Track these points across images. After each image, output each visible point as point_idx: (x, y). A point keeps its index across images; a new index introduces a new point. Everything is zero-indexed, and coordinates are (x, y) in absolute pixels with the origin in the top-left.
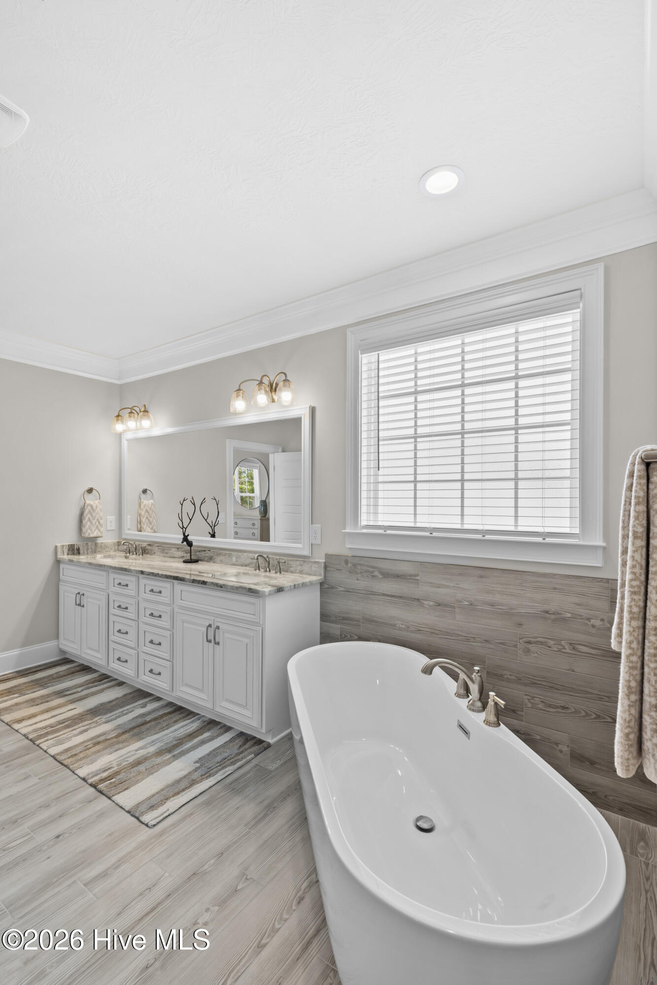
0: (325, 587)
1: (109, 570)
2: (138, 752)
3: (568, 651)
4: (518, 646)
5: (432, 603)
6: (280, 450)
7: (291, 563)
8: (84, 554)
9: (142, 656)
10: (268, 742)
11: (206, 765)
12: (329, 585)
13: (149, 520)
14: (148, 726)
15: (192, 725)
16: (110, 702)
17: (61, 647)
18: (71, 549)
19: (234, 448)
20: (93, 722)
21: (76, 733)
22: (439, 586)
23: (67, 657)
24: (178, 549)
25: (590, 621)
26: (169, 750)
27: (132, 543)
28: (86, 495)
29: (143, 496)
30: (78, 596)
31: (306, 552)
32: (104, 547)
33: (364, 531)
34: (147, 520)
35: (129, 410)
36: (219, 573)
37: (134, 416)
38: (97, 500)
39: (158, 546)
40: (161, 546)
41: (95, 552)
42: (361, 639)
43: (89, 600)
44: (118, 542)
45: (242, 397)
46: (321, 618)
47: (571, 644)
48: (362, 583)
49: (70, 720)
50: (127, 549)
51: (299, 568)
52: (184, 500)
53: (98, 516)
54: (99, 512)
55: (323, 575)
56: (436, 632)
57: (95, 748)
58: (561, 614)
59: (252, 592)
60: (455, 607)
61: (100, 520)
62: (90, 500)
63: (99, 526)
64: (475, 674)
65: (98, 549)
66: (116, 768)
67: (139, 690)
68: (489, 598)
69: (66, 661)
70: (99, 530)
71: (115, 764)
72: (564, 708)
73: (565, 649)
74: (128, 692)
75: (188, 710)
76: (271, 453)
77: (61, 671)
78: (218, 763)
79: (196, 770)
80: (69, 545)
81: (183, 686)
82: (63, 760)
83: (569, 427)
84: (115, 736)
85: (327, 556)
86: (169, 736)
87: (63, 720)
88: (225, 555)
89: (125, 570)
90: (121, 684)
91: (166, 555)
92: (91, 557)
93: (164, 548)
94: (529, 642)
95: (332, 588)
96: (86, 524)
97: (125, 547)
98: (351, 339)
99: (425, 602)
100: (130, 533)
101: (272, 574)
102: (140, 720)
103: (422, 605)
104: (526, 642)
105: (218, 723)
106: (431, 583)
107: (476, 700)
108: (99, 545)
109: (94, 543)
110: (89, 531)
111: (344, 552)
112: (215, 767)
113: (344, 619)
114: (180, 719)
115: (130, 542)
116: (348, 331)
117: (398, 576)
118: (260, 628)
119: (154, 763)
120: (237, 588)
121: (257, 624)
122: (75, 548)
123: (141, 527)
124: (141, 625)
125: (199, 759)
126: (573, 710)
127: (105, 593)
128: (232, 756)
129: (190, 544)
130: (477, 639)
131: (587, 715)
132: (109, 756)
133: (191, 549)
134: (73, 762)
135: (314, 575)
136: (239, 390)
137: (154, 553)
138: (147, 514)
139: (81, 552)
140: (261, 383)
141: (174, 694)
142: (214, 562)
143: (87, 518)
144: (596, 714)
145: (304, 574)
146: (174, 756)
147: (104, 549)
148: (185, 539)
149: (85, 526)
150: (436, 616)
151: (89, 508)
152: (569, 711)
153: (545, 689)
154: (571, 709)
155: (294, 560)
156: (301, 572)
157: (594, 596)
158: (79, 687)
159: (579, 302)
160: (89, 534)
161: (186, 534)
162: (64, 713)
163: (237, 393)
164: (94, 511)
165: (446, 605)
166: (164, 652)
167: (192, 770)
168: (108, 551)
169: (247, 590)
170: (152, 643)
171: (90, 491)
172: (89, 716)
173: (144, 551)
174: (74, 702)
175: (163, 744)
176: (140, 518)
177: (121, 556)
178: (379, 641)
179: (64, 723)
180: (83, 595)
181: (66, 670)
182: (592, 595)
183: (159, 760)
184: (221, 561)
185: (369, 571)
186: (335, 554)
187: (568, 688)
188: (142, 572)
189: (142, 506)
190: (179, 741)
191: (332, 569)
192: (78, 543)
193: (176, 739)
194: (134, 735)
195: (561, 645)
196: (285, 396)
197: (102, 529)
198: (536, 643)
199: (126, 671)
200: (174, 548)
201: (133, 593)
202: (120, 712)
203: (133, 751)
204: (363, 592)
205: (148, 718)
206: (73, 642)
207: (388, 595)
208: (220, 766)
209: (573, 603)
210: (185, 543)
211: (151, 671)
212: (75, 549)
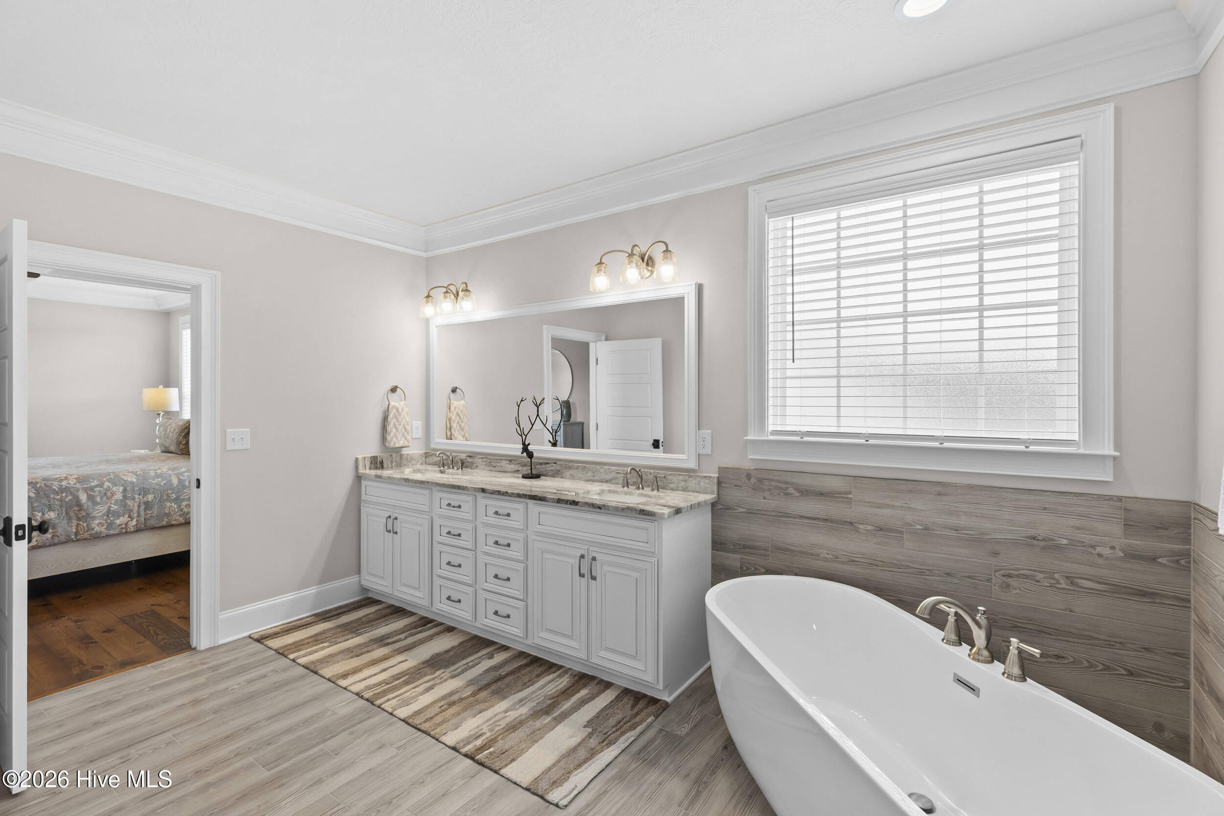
0: (718, 509)
1: (434, 489)
2: (507, 714)
3: (1064, 586)
4: (993, 580)
5: (870, 528)
6: (603, 338)
7: (670, 477)
8: (388, 468)
9: (482, 595)
10: (665, 701)
11: (600, 729)
12: (723, 505)
13: (460, 426)
14: (507, 680)
15: (562, 680)
16: (447, 652)
17: (364, 583)
18: (373, 462)
19: (552, 335)
20: (436, 677)
21: (421, 691)
22: (880, 506)
23: (370, 596)
24: (510, 461)
25: (1095, 549)
26: (547, 711)
27: (449, 454)
28: (390, 394)
29: (452, 396)
30: (390, 521)
31: (692, 464)
32: (410, 460)
33: (771, 438)
34: (458, 426)
35: (445, 290)
36: (582, 491)
37: (450, 295)
38: (401, 401)
39: (482, 458)
40: (486, 458)
41: (400, 465)
42: (769, 572)
43: (403, 525)
44: (426, 453)
45: (605, 272)
46: (713, 546)
47: (1067, 578)
48: (772, 503)
49: (406, 675)
50: (440, 461)
51: (682, 484)
52: (522, 401)
53: (404, 420)
54: (406, 416)
55: (716, 493)
56: (875, 562)
57: (451, 709)
58: (1053, 540)
59: (644, 513)
60: (903, 532)
61: (406, 426)
62: (395, 401)
63: (405, 433)
64: (979, 615)
65: (404, 462)
66: (488, 734)
67: (476, 637)
68: (952, 521)
69: (369, 601)
70: (406, 439)
71: (485, 728)
72: (1057, 657)
73: (1060, 584)
74: (464, 639)
75: (547, 662)
76: (593, 342)
77: (370, 614)
78: (613, 727)
79: (590, 735)
80: (371, 457)
81: (542, 632)
82: (420, 724)
83: (1055, 308)
84: (471, 694)
85: (721, 470)
86: (537, 694)
87: (397, 675)
88: (577, 468)
89: (459, 487)
90: (450, 629)
91: (493, 469)
92: (398, 472)
93: (493, 461)
94: (1009, 576)
95: (730, 508)
96: (392, 430)
97: (438, 459)
98: (755, 199)
99: (861, 526)
100: (439, 441)
101: (647, 491)
102: (494, 675)
103: (857, 530)
104: (1004, 576)
105: (593, 678)
106: (870, 502)
107: (982, 647)
108: (404, 457)
109: (399, 455)
110: (395, 439)
111: (747, 465)
112: (611, 732)
113: (746, 547)
114: (542, 673)
115: (447, 453)
116: (751, 189)
117: (821, 494)
118: (656, 559)
119: (534, 727)
120: (623, 509)
121: (652, 554)
122: (379, 460)
123: (451, 434)
124: (480, 556)
125: (588, 722)
126: (1072, 660)
127: (427, 517)
128: (628, 718)
129: (530, 455)
130: (936, 572)
131: (1091, 665)
132: (474, 719)
133: (531, 461)
134: (433, 728)
135: (703, 493)
136: (601, 263)
137: (477, 467)
138: (458, 418)
139: (385, 465)
140: (631, 255)
141: (528, 642)
142: (562, 478)
143: (392, 424)
144: (1103, 664)
145: (689, 491)
146: (555, 719)
147: (410, 462)
148: (525, 448)
149: (390, 434)
150: (875, 543)
151: (394, 410)
152: (1066, 662)
153: (1031, 634)
154: (1069, 659)
155: (676, 474)
156: (685, 489)
157: (1100, 518)
158: (401, 634)
159: (1079, 153)
160: (395, 443)
161: (527, 443)
162: (395, 665)
163: (598, 267)
164: (400, 415)
165: (890, 530)
166: (515, 589)
167: (585, 736)
168: (414, 465)
169: (638, 512)
170: (497, 578)
171: (394, 390)
172: (428, 670)
173: (463, 465)
174: (402, 652)
175: (534, 704)
176: (450, 423)
177: (435, 471)
178: (796, 575)
179: (401, 678)
180: (396, 519)
181: (374, 612)
182: (1097, 517)
183: (538, 724)
184: (571, 475)
185: (781, 488)
186: (732, 467)
187: (1064, 633)
188: (483, 490)
189: (452, 408)
190: (553, 700)
191: (728, 485)
192: (382, 455)
193: (548, 697)
194: (494, 693)
195: (1054, 579)
196: (666, 270)
197: (409, 437)
198: (1018, 576)
199: (460, 614)
200: (505, 460)
201: (469, 516)
202: (464, 665)
203: (501, 712)
204: (773, 514)
205: (503, 671)
206: (382, 578)
207: (808, 518)
208: (617, 730)
209: (1073, 527)
210: (525, 454)
211: (496, 613)
212: (378, 463)
